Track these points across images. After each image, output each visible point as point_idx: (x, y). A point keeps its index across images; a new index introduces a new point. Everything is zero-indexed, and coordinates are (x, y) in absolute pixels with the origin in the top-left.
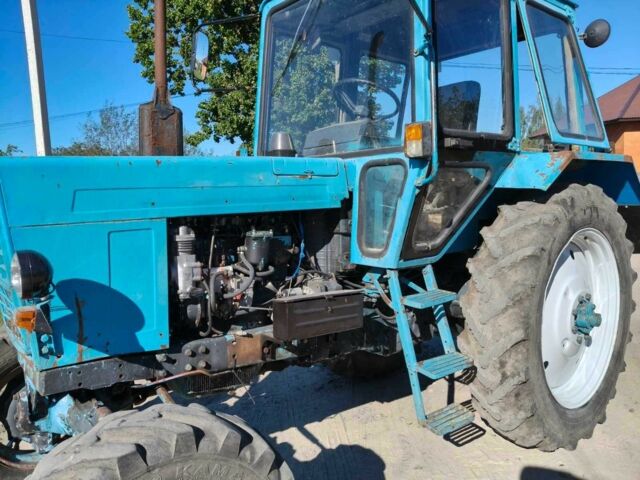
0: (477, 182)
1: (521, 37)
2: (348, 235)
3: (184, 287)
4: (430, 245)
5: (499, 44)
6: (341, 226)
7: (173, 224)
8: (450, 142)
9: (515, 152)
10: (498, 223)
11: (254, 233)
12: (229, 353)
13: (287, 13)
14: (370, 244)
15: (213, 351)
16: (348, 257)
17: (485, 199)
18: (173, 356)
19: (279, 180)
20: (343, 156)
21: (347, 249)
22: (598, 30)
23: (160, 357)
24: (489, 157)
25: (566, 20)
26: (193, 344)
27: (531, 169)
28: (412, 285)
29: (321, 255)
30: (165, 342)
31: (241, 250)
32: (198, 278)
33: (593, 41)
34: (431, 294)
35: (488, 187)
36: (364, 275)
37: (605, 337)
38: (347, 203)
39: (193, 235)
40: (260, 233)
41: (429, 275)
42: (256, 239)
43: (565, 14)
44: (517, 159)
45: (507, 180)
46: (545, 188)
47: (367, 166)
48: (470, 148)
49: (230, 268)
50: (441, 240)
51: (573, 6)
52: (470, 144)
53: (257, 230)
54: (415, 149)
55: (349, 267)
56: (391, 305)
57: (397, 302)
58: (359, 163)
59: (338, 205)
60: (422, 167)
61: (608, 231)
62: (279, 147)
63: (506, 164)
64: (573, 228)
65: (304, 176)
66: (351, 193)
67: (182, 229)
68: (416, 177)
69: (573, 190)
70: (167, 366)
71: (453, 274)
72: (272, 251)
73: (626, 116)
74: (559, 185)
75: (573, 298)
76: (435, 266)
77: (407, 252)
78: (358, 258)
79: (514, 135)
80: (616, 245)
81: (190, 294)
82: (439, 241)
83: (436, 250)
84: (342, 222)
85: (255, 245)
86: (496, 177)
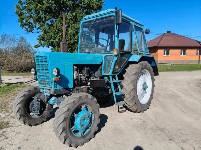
0: (125, 60)
1: (133, 31)
4: (117, 71)
5: (129, 32)
6: (100, 68)
8: (121, 52)
9: (132, 55)
10: (129, 68)
11: (86, 68)
12: (82, 90)
15: (79, 89)
16: (101, 74)
17: (126, 63)
19: (90, 58)
21: (101, 72)
22: (148, 31)
23: (71, 89)
24: (127, 55)
25: (142, 29)
27: (135, 58)
28: (113, 79)
29: (96, 73)
30: (73, 87)
31: (83, 71)
32: (77, 75)
33: (147, 32)
34: (117, 80)
35: (127, 61)
36: (104, 77)
37: (149, 90)
39: (76, 68)
41: (117, 77)
43: (141, 27)
45: (131, 60)
46: (137, 61)
47: (106, 56)
48: (124, 54)
49: (81, 74)
50: (119, 70)
51: (143, 26)
52: (124, 53)
53: (87, 67)
54: (115, 53)
56: (110, 82)
57: (111, 82)
59: (100, 63)
60: (116, 57)
61: (149, 70)
62: (87, 52)
63: (130, 57)
64: (142, 69)
65: (94, 58)
67: (75, 66)
69: (142, 62)
70: (72, 91)
71: (121, 77)
72: (88, 72)
73: (158, 45)
74: (140, 61)
75: (142, 83)
76: (118, 75)
78: (103, 74)
79: (132, 51)
80: (151, 73)
81: (76, 78)
84: (100, 67)
85: (86, 70)
86: (129, 59)
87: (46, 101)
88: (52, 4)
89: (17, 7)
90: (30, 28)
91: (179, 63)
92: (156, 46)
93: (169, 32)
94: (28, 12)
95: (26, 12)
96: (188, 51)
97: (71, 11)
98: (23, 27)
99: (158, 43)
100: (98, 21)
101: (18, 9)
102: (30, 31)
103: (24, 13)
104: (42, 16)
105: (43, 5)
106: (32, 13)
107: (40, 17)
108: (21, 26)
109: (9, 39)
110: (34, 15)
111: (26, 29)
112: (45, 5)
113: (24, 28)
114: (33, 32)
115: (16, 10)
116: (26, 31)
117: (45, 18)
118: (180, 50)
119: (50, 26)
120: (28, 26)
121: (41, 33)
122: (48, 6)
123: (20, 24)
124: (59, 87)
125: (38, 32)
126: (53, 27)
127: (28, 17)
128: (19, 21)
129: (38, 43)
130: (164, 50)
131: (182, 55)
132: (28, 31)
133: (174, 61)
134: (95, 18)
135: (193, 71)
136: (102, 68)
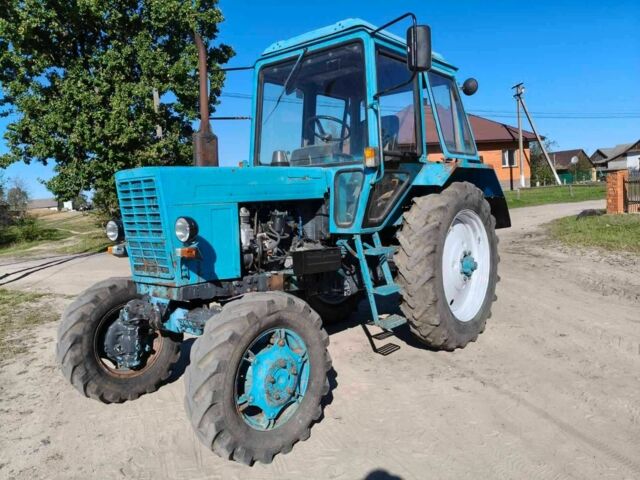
0: (401, 182)
1: (425, 86)
2: (327, 216)
3: (245, 243)
4: (376, 220)
5: (411, 90)
6: (323, 209)
7: (241, 205)
8: (388, 158)
9: (423, 164)
10: (414, 208)
11: (278, 213)
12: (268, 284)
14: (341, 220)
15: (260, 282)
16: (328, 230)
17: (406, 193)
18: (241, 283)
19: (289, 181)
20: (324, 166)
21: (327, 225)
22: (471, 84)
23: (234, 283)
24: (408, 166)
25: (451, 79)
26: (250, 277)
27: (433, 171)
28: (365, 244)
30: (238, 274)
31: (270, 223)
32: (252, 238)
33: (469, 90)
34: (378, 249)
35: (408, 185)
36: (336, 240)
37: (481, 277)
38: (327, 195)
39: (248, 213)
40: (281, 213)
41: (376, 238)
42: (279, 216)
43: (450, 74)
44: (424, 167)
45: (420, 180)
46: (441, 184)
47: (339, 173)
48: (398, 163)
49: (265, 234)
50: (383, 217)
51: (455, 69)
52: (398, 159)
53: (280, 211)
54: (370, 162)
55: (328, 235)
56: (357, 256)
57: (361, 254)
58: (333, 171)
59: (322, 196)
60: (374, 172)
61: (478, 211)
62: (279, 160)
63: (418, 171)
64: (458, 208)
65: (304, 178)
66: (329, 190)
67: (243, 209)
69: (454, 187)
70: (238, 288)
71: (389, 237)
74: (447, 184)
75: (460, 255)
76: (380, 233)
77: (365, 224)
78: (334, 229)
79: (422, 152)
81: (250, 247)
82: (381, 217)
83: (380, 223)
84: (323, 207)
85: (278, 220)
86: (412, 179)
87: (158, 323)
100: (309, 61)
124: (194, 279)
134: (300, 52)
136: (328, 210)
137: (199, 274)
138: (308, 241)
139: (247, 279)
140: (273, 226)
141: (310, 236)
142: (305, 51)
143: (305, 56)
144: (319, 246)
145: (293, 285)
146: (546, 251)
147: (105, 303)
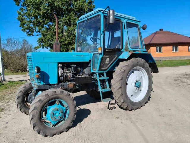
2: (90, 67)
3: (60, 74)
5: (120, 30)
7: (58, 63)
8: (107, 50)
9: (122, 52)
12: (68, 86)
13: (81, 24)
14: (94, 68)
15: (65, 85)
16: (91, 71)
17: (116, 61)
18: (58, 85)
19: (77, 56)
20: (90, 52)
21: (90, 69)
23: (56, 85)
26: (61, 84)
27: (125, 55)
28: (102, 76)
29: (85, 70)
30: (57, 83)
32: (62, 73)
33: (144, 28)
34: (105, 78)
35: (117, 58)
36: (93, 74)
38: (90, 61)
39: (62, 66)
40: (73, 66)
41: (105, 74)
42: (73, 67)
44: (123, 53)
45: (121, 57)
46: (126, 58)
47: (94, 54)
49: (68, 72)
50: (107, 68)
54: (100, 52)
55: (91, 73)
56: (97, 79)
58: (92, 53)
59: (88, 61)
62: (79, 50)
65: (82, 56)
66: (91, 59)
67: (60, 64)
68: (101, 56)
70: (57, 87)
71: (110, 74)
72: (76, 69)
73: (151, 43)
76: (106, 72)
77: (100, 70)
79: (122, 48)
81: (61, 75)
82: (106, 68)
83: (106, 70)
84: (89, 64)
86: (118, 56)
88: (48, 10)
89: (19, 14)
90: (31, 32)
91: (171, 59)
92: (148, 43)
93: (161, 30)
94: (28, 18)
95: (27, 18)
96: (179, 47)
97: (65, 15)
98: (24, 31)
99: (150, 41)
101: (19, 15)
102: (30, 35)
103: (25, 19)
104: (41, 21)
105: (41, 10)
106: (32, 18)
107: (39, 22)
108: (22, 30)
109: (13, 42)
110: (33, 20)
111: (27, 33)
112: (42, 11)
113: (26, 32)
114: (33, 36)
115: (18, 16)
116: (27, 35)
117: (44, 22)
118: (172, 47)
119: (47, 29)
120: (29, 30)
121: (41, 36)
122: (44, 12)
123: (21, 28)
124: (42, 83)
125: (38, 35)
126: (50, 30)
127: (28, 22)
128: (20, 26)
129: (38, 45)
130: (157, 48)
131: (174, 51)
132: (28, 34)
133: (167, 58)
134: (86, 19)
135: (180, 66)
136: (91, 65)
137: (44, 82)
138: (85, 74)
139: (60, 84)
140: (71, 69)
141: (86, 72)
142: (88, 18)
143: (88, 20)
144: (88, 76)
145: (77, 87)
146: (188, 81)
147: (28, 88)
